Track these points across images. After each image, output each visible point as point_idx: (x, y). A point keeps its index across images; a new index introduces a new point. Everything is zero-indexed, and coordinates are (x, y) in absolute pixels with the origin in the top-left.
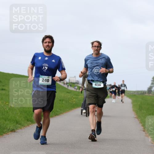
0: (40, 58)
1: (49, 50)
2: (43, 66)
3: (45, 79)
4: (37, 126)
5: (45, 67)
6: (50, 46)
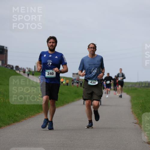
2: (48, 62)
3: (50, 72)
6: (54, 46)
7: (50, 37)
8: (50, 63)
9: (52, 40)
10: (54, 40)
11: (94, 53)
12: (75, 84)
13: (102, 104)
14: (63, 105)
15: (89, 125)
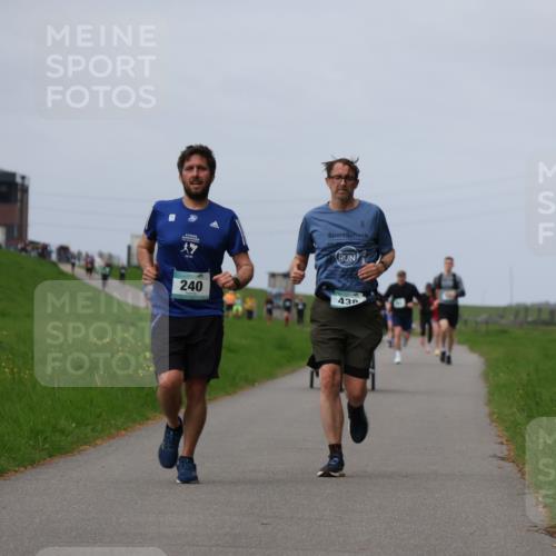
0: (172, 218)
1: (199, 191)
2: (184, 243)
3: (189, 282)
4: (167, 427)
5: (189, 244)
6: (204, 179)
7: (191, 147)
8: (192, 244)
9: (195, 160)
10: (205, 160)
11: (351, 194)
12: (279, 314)
13: (377, 387)
14: (235, 392)
15: (329, 465)
